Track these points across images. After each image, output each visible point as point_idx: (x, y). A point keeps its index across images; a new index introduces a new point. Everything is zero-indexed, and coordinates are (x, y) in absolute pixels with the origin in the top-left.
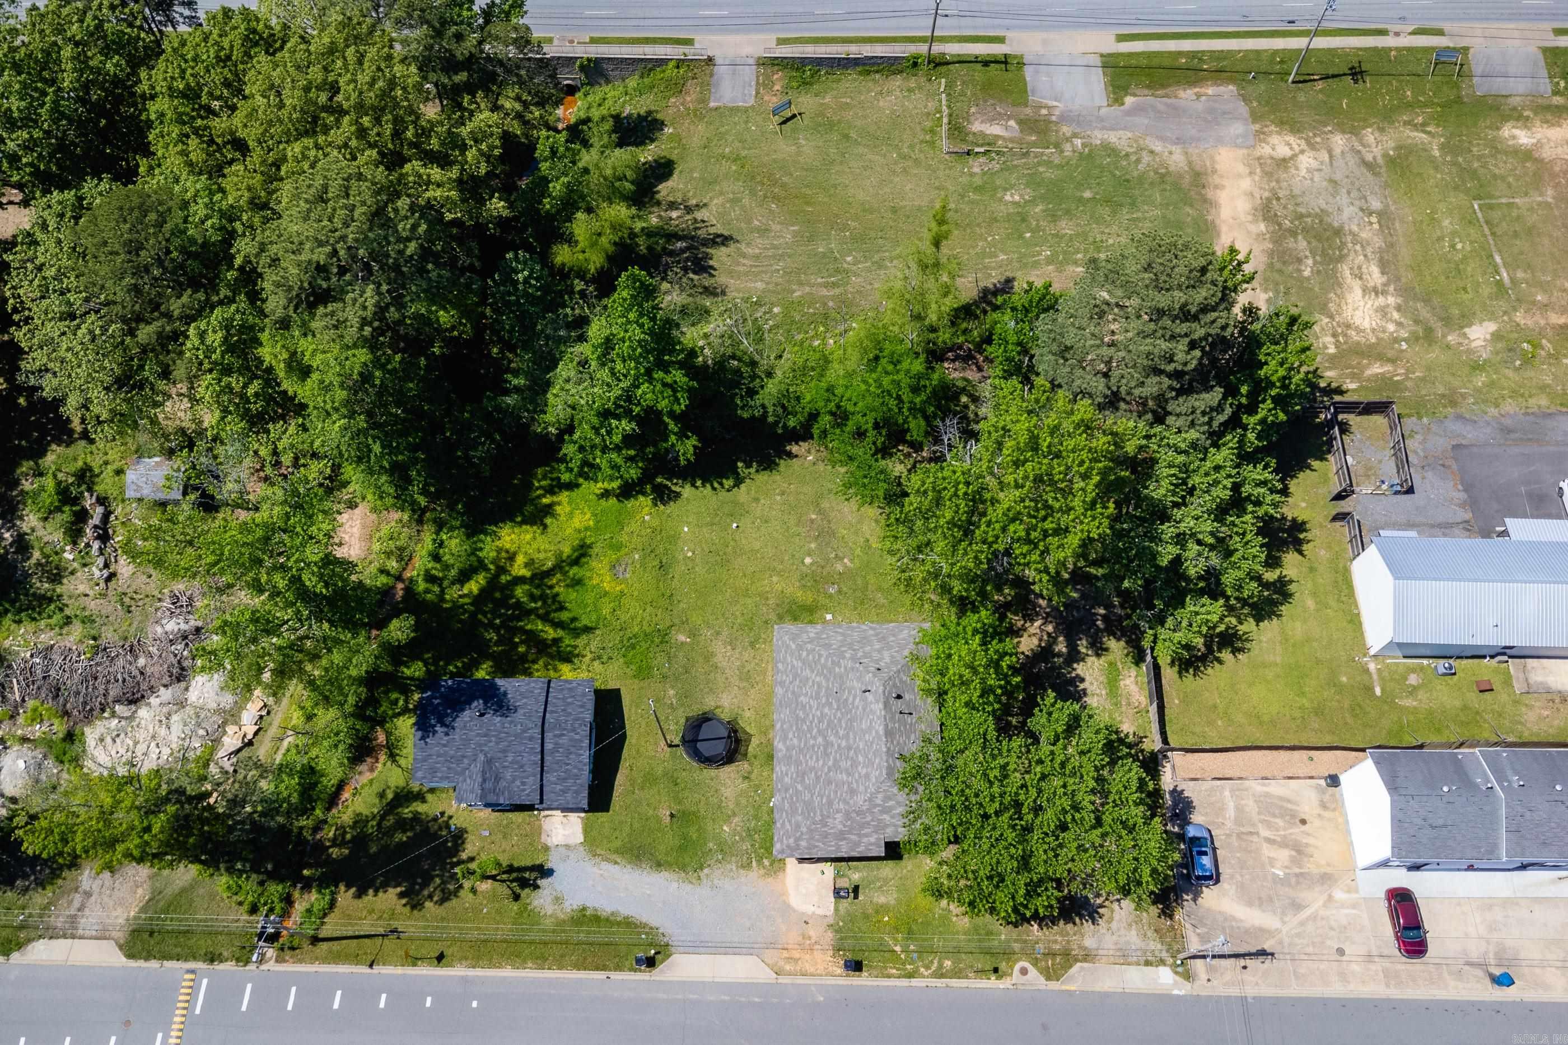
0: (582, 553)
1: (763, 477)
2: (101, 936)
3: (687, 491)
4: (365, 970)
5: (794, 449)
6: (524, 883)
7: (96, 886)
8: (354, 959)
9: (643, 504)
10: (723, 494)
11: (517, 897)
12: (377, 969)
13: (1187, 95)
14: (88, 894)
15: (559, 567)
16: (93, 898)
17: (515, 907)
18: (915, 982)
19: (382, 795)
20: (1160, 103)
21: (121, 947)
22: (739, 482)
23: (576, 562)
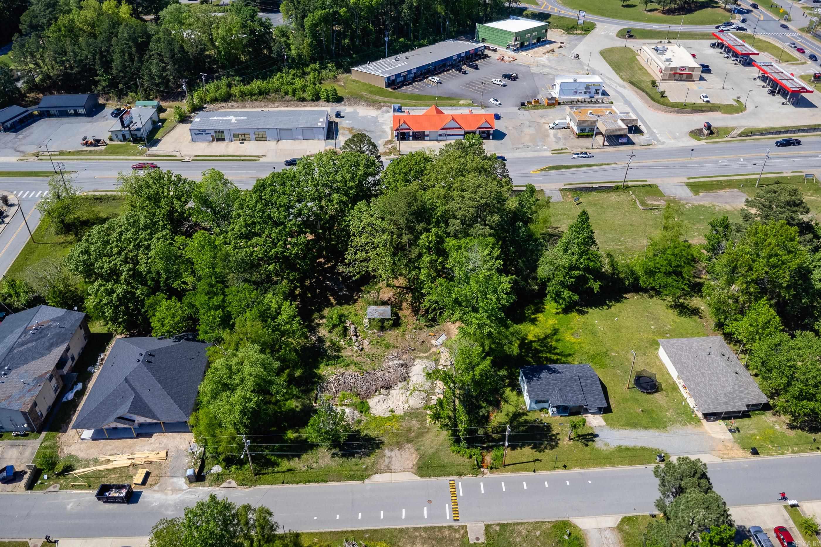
0: (556, 332)
1: (619, 305)
2: (404, 470)
3: (590, 310)
4: (533, 473)
5: (627, 296)
6: (588, 440)
7: (393, 454)
8: (527, 470)
9: (575, 316)
10: (605, 311)
11: (587, 445)
12: (537, 473)
13: (721, 192)
14: (391, 457)
15: (547, 337)
16: (394, 459)
17: (588, 448)
18: (785, 456)
19: (507, 415)
20: (713, 194)
21: (415, 474)
22: (610, 307)
23: (555, 334)
